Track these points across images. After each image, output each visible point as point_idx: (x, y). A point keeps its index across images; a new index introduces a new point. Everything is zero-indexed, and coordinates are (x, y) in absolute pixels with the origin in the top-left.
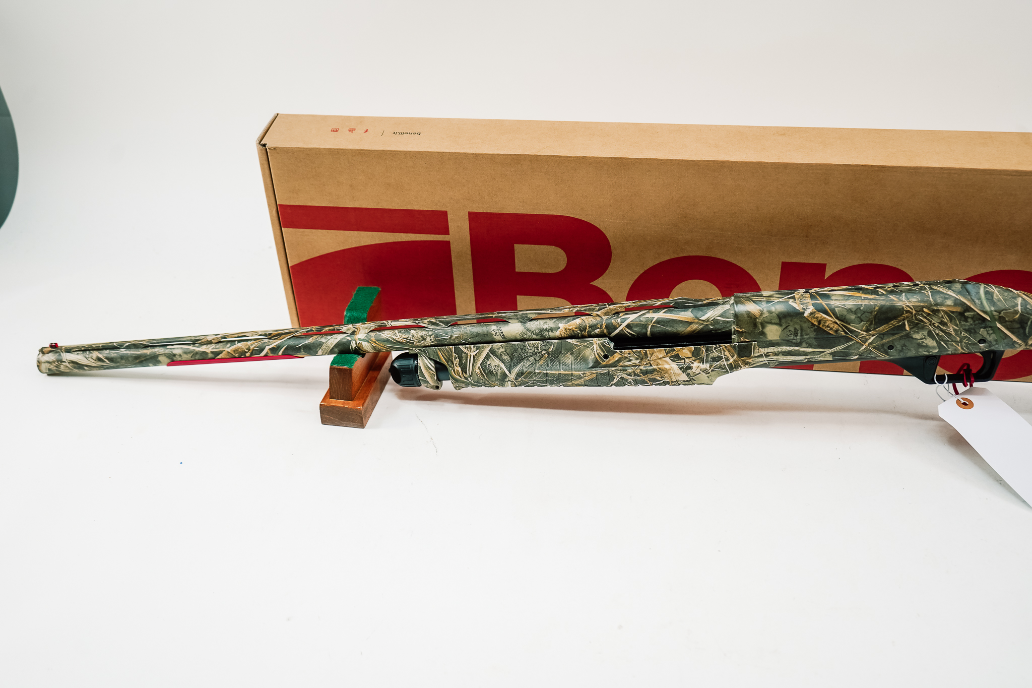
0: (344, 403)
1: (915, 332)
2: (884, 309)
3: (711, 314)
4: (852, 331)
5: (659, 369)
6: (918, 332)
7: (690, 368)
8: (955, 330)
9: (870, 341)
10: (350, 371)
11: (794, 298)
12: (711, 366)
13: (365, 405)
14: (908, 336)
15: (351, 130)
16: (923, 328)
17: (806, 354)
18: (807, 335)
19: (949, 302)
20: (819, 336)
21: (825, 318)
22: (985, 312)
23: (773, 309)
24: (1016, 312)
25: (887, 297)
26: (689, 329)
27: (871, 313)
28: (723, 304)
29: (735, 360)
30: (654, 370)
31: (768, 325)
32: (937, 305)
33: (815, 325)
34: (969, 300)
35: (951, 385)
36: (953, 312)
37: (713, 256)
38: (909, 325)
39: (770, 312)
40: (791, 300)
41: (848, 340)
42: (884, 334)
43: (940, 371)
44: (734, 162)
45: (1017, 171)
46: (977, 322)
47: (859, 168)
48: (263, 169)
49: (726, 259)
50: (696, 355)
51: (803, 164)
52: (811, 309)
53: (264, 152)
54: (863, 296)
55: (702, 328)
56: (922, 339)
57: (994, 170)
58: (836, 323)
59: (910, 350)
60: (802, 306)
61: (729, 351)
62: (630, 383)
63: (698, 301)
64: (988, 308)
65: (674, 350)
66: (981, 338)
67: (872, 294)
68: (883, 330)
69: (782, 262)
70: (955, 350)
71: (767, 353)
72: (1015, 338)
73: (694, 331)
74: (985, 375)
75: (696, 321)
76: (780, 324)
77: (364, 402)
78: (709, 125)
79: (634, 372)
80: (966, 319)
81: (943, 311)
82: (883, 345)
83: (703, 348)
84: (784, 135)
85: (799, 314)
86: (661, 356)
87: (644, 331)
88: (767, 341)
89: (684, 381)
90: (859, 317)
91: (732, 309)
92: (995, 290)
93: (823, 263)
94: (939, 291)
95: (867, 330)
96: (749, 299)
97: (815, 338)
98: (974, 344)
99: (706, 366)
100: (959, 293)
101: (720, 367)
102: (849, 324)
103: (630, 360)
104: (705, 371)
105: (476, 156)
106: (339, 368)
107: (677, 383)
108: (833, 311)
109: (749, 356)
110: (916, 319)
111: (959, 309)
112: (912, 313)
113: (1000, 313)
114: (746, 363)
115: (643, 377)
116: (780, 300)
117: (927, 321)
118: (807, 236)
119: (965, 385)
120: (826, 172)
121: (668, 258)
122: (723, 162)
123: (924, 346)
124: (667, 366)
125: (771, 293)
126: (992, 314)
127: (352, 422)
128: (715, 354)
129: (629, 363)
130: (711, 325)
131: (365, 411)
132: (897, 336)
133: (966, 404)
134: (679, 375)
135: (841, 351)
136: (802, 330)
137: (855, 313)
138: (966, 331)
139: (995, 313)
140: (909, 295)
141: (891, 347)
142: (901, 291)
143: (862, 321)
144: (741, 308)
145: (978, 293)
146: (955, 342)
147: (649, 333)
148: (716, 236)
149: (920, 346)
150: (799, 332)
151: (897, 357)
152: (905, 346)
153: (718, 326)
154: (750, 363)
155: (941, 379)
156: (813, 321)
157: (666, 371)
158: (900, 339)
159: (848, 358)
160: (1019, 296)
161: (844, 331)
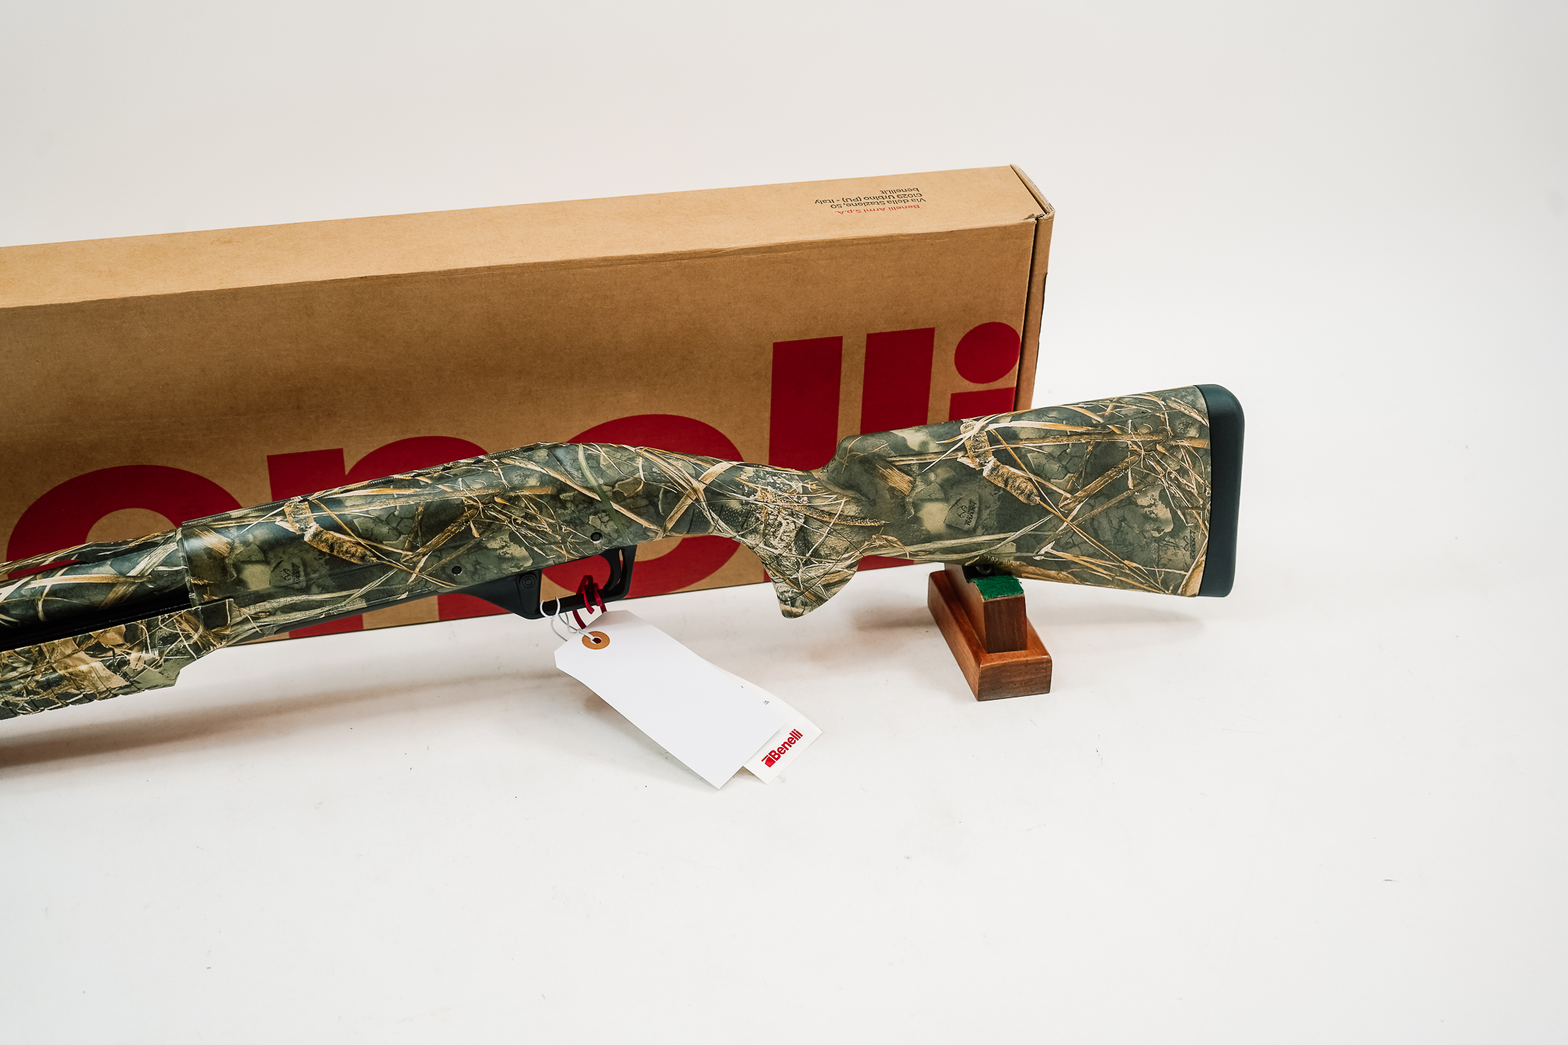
1: (489, 539)
2: (432, 508)
3: (145, 564)
4: (388, 554)
5: (71, 674)
6: (494, 538)
7: (126, 663)
8: (550, 525)
9: (421, 564)
11: (282, 513)
12: (161, 654)
14: (480, 547)
16: (500, 529)
17: (321, 604)
18: (315, 572)
19: (533, 481)
20: (337, 571)
21: (340, 539)
22: (591, 489)
23: (250, 538)
24: (638, 481)
25: (434, 488)
26: (112, 596)
27: (413, 518)
28: (164, 543)
29: (200, 636)
30: (62, 678)
31: (246, 566)
32: (514, 489)
33: (325, 553)
34: (562, 474)
35: (570, 614)
36: (540, 497)
37: (145, 464)
38: (477, 529)
39: (246, 544)
40: (279, 518)
41: (386, 568)
42: (440, 550)
43: (551, 591)
44: (144, 297)
45: (605, 259)
46: (581, 506)
47: (357, 283)
50: (132, 639)
51: (263, 287)
52: (314, 527)
54: (396, 492)
55: (135, 591)
56: (503, 547)
57: (570, 262)
58: (359, 544)
59: (488, 569)
60: (298, 525)
61: (187, 621)
62: (23, 708)
63: (121, 544)
64: (593, 482)
65: (91, 637)
66: (593, 531)
67: (409, 487)
68: (438, 543)
69: (268, 457)
70: (559, 557)
71: (256, 614)
72: (645, 524)
73: (122, 597)
74: (617, 591)
75: (122, 579)
76: (266, 562)
78: (99, 240)
79: (26, 688)
80: (563, 504)
81: (526, 497)
82: (443, 568)
83: (142, 625)
84: (230, 242)
85: (295, 540)
86: (68, 652)
87: (31, 612)
88: (250, 594)
89: (121, 688)
90: (394, 528)
91: (180, 549)
92: (602, 452)
93: (336, 447)
94: (515, 466)
95: (413, 548)
96: (208, 528)
97: (330, 576)
98: (585, 542)
99: (153, 654)
100: (546, 464)
101: (178, 652)
102: (381, 543)
103: (15, 669)
104: (152, 663)
107: (110, 693)
108: (350, 524)
109: (224, 624)
110: (487, 517)
111: (549, 490)
112: (478, 508)
113: (613, 487)
114: (221, 638)
115: (44, 695)
116: (261, 520)
117: (503, 517)
118: (298, 407)
119: (591, 611)
120: (304, 296)
121: (67, 479)
122: (125, 300)
123: (508, 559)
124: (83, 668)
125: (245, 511)
126: (601, 489)
128: (165, 631)
129: (14, 674)
130: (150, 582)
132: (462, 550)
133: (599, 641)
134: (108, 678)
135: (377, 590)
136: (305, 565)
137: (387, 522)
138: (568, 523)
139: (606, 488)
140: (468, 480)
141: (457, 570)
142: (455, 475)
143: (400, 533)
144: (195, 544)
145: (576, 460)
146: (555, 543)
147: (41, 614)
148: (143, 429)
149: (502, 559)
150: (301, 569)
151: (471, 584)
152: (479, 563)
153: (161, 583)
154: (228, 636)
155: (550, 608)
156: (320, 548)
157: (84, 676)
158: (468, 554)
159: (391, 599)
160: (639, 455)
161: (375, 556)
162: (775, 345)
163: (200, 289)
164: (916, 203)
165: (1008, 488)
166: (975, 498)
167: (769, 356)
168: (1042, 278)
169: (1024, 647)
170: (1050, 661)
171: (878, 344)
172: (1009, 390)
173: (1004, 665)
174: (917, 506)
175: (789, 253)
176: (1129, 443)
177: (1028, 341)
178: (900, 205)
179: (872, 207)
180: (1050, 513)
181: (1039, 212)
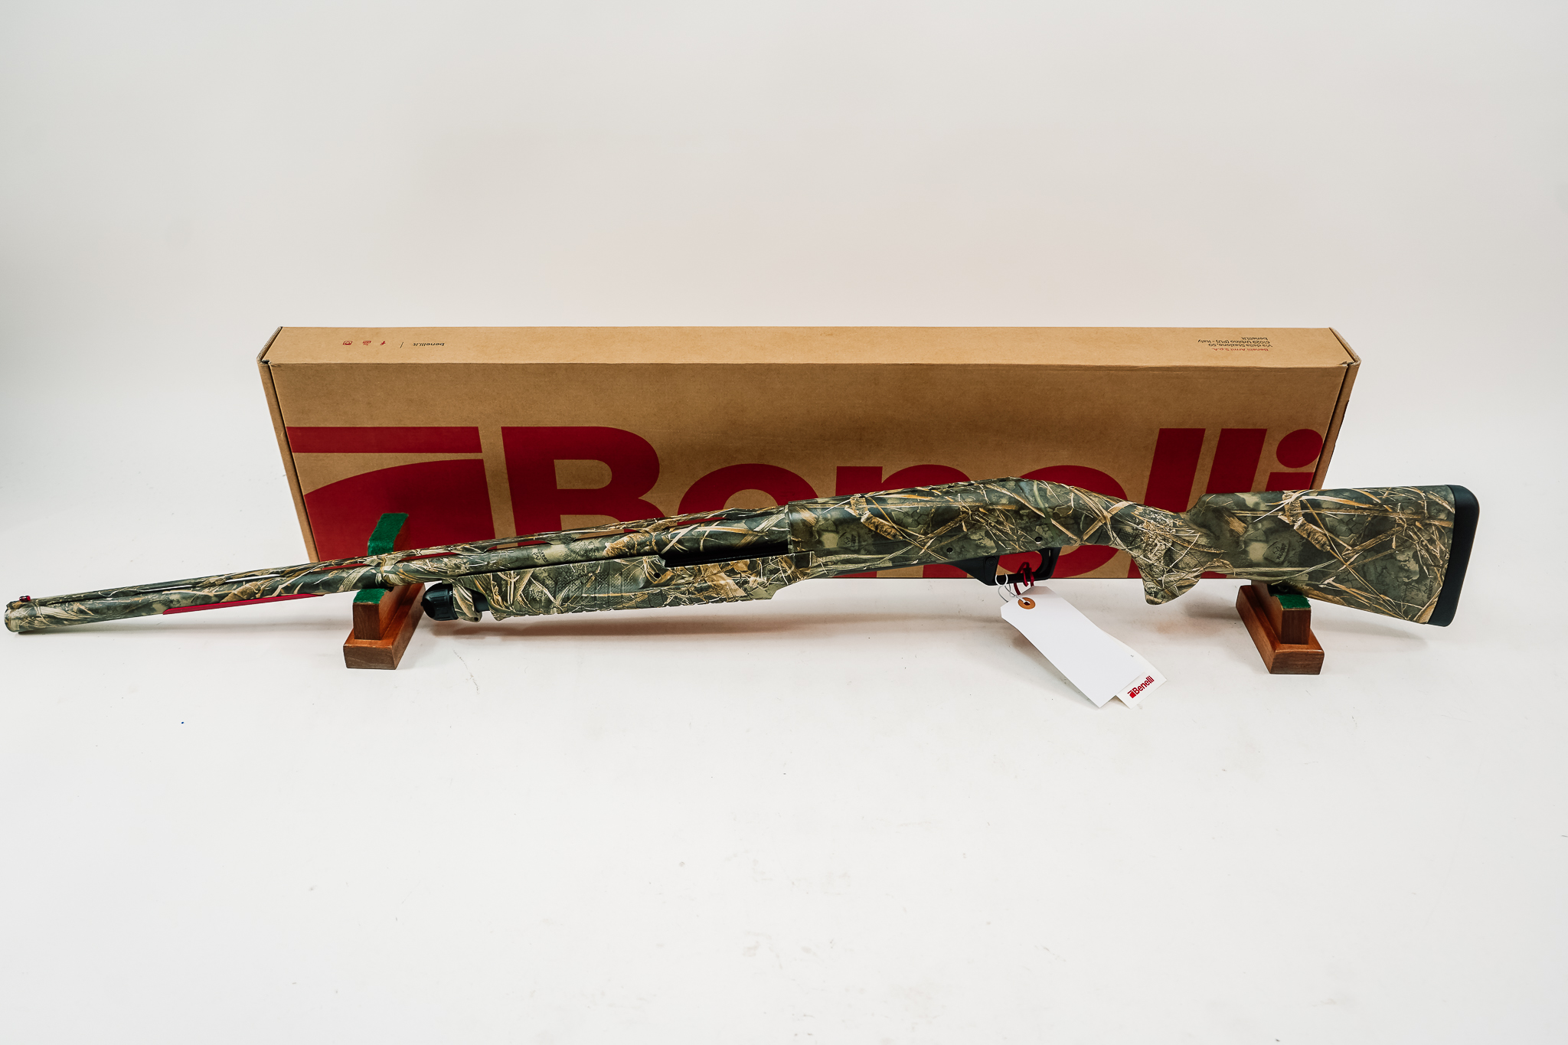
0: (370, 643)
1: (973, 533)
2: (940, 511)
3: (765, 524)
4: (910, 535)
5: (715, 585)
6: (975, 533)
7: (746, 582)
8: (1011, 529)
9: (929, 544)
10: (376, 608)
11: (849, 503)
12: (768, 580)
13: (396, 643)
14: (966, 537)
15: (366, 343)
16: (980, 528)
17: (865, 561)
18: (864, 541)
19: (1004, 501)
20: (878, 542)
21: (882, 523)
22: (1040, 509)
23: (829, 516)
24: (1069, 508)
25: (943, 498)
26: (743, 541)
27: (928, 515)
28: (777, 514)
29: (792, 572)
30: (709, 587)
31: (825, 533)
32: (992, 504)
33: (872, 530)
34: (1023, 498)
35: (1012, 585)
36: (1008, 511)
38: (966, 526)
39: (826, 519)
40: (847, 506)
41: (907, 544)
42: (942, 537)
43: (1000, 571)
44: (781, 364)
45: (1062, 366)
46: (1032, 520)
47: (908, 367)
48: (266, 389)
49: (779, 466)
50: (752, 568)
51: (849, 364)
52: (867, 514)
53: (267, 370)
54: (919, 498)
55: (757, 540)
56: (980, 539)
57: (1040, 366)
58: (893, 527)
59: (969, 552)
60: (858, 511)
61: (786, 562)
62: (685, 602)
63: (752, 511)
64: (1042, 506)
65: (729, 564)
66: (1037, 535)
67: (927, 496)
68: (941, 532)
69: (838, 467)
70: (1013, 549)
71: (826, 562)
72: (1070, 535)
73: (749, 543)
74: (1044, 574)
75: (750, 532)
76: (837, 532)
77: (394, 641)
78: (754, 327)
79: (688, 590)
80: (1021, 517)
81: (999, 510)
82: (942, 548)
83: (759, 561)
84: (832, 335)
85: (854, 520)
86: (715, 572)
87: (696, 545)
88: (824, 550)
89: (742, 597)
90: (915, 520)
91: (787, 518)
92: (1048, 487)
93: (879, 466)
94: (994, 490)
95: (925, 534)
96: (804, 507)
97: (873, 544)
98: (1031, 542)
99: (763, 579)
100: (1013, 491)
101: (778, 580)
102: (907, 528)
103: (683, 578)
104: (762, 584)
105: (506, 366)
106: (364, 605)
107: (735, 599)
108: (890, 515)
109: (807, 566)
110: (973, 519)
111: (1013, 507)
112: (968, 514)
113: (1054, 510)
114: (804, 574)
115: (698, 595)
116: (836, 506)
117: (983, 521)
118: (860, 439)
119: (1026, 585)
120: (875, 372)
121: (719, 468)
122: (770, 365)
123: (982, 547)
124: (722, 582)
125: (827, 500)
126: (1046, 511)
127: (382, 663)
128: (772, 566)
129: (683, 581)
130: (767, 536)
131: (396, 650)
132: (955, 538)
133: (1028, 604)
134: (735, 590)
135: (900, 556)
136: (859, 536)
137: (912, 516)
138: (1022, 529)
139: (1049, 510)
140: (964, 496)
141: (950, 550)
142: (956, 491)
143: (919, 524)
144: (796, 516)
145: (1032, 490)
146: (1012, 540)
147: (701, 547)
148: (768, 443)
149: (978, 546)
150: (857, 538)
151: (957, 559)
152: (964, 548)
153: (773, 537)
154: (809, 573)
155: (1002, 580)
156: (870, 527)
157: (722, 587)
158: (958, 541)
159: (907, 563)
160: (1071, 491)
161: (902, 535)
162: (1161, 430)
163: (814, 362)
164: (1266, 347)
165: (1310, 539)
166: (1286, 542)
167: (1156, 437)
168: (1345, 404)
169: (1306, 643)
170: (1323, 654)
171: (1229, 436)
172: (1311, 473)
173: (1291, 653)
174: (1246, 544)
175: (1180, 373)
176: (1397, 518)
177: (1328, 444)
178: (1254, 347)
179: (1237, 347)
180: (1336, 558)
181: (1350, 360)
